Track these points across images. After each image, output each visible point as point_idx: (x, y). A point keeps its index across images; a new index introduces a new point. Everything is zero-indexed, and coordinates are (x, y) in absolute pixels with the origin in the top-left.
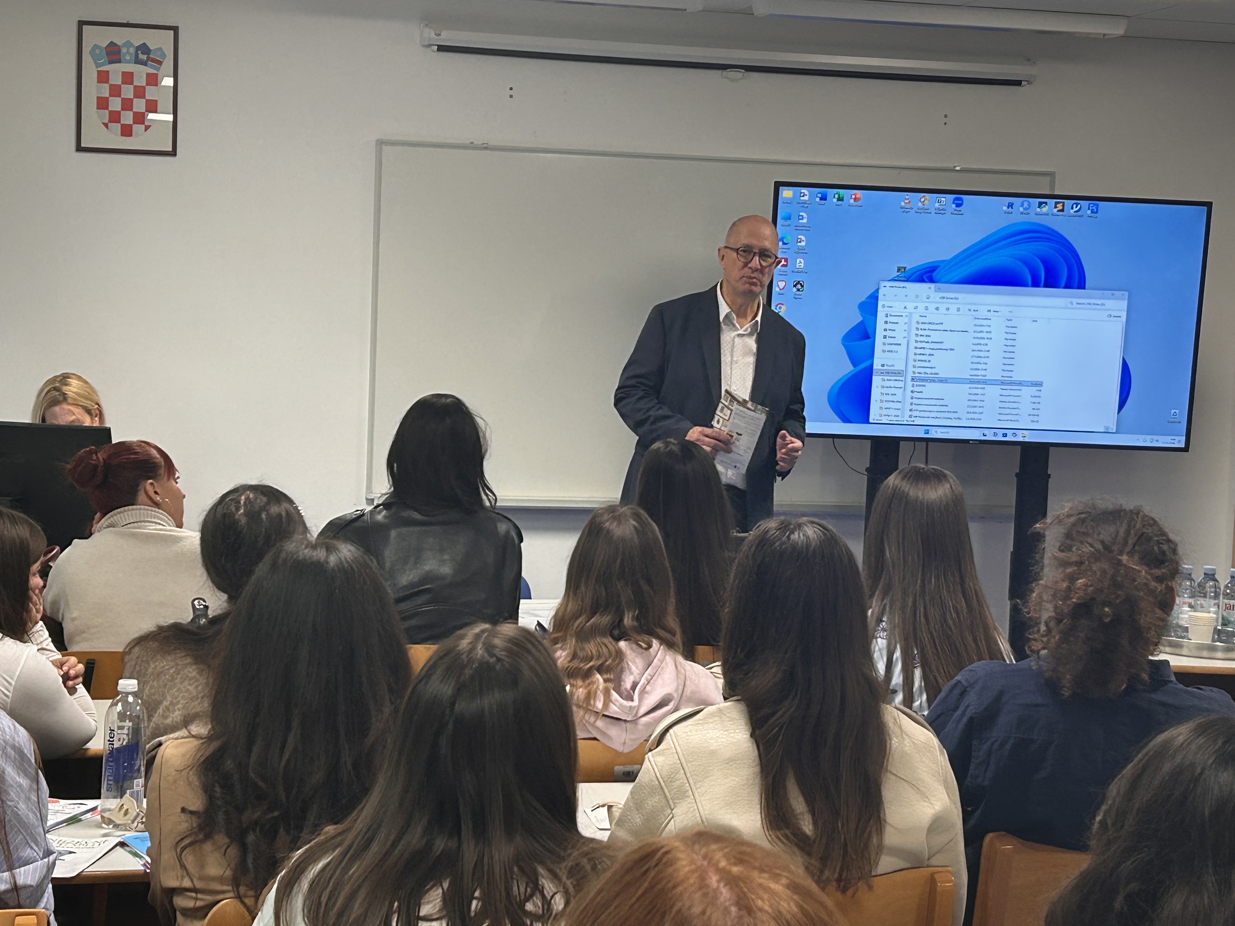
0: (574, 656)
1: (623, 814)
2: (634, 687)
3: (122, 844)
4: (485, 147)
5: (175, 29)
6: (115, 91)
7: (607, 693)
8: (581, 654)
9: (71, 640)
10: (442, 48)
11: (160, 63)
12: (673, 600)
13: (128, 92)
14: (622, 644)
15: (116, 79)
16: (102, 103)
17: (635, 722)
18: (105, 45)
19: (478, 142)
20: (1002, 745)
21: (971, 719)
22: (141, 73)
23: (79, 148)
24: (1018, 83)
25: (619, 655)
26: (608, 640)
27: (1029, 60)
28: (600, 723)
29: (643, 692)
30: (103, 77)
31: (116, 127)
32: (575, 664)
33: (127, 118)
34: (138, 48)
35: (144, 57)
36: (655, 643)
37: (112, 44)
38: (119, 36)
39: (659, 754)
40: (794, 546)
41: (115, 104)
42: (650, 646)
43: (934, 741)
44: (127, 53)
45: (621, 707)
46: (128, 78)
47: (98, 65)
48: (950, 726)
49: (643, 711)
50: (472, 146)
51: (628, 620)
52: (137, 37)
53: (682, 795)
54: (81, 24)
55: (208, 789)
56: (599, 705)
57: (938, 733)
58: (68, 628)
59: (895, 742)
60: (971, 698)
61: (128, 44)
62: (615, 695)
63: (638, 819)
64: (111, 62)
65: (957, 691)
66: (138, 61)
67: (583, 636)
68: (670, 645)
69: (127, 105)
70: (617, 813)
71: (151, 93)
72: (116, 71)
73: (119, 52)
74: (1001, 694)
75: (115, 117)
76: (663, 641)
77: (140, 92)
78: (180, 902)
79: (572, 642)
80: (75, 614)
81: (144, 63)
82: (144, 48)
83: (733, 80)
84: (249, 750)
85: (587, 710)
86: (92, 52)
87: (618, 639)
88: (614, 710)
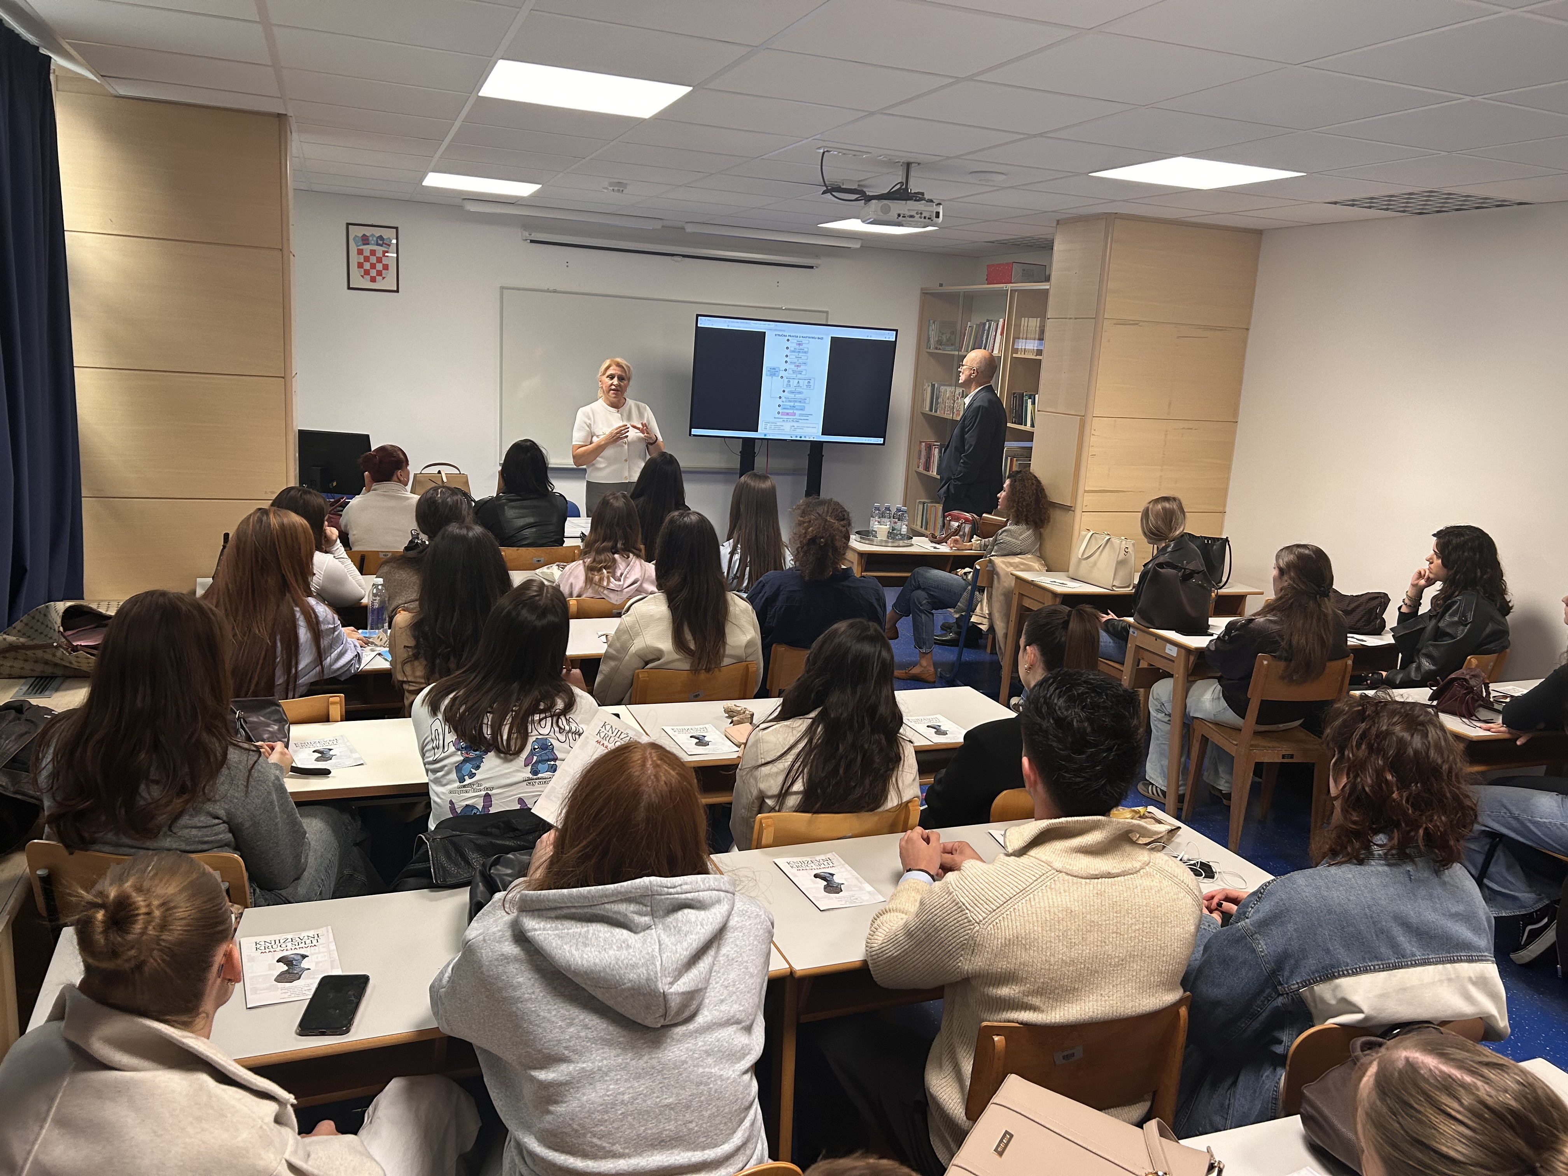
0: (594, 561)
1: (613, 640)
2: (621, 575)
3: (379, 654)
4: (555, 291)
5: (397, 228)
6: (367, 259)
7: (608, 578)
8: (597, 559)
9: (353, 544)
10: (532, 241)
11: (389, 245)
12: (640, 536)
13: (373, 260)
14: (616, 556)
15: (367, 253)
16: (360, 265)
17: (622, 591)
18: (360, 235)
19: (551, 289)
20: (781, 608)
21: (767, 599)
22: (379, 250)
23: (349, 288)
24: (812, 267)
25: (614, 560)
26: (610, 555)
27: (817, 256)
28: (605, 592)
29: (626, 577)
30: (360, 252)
31: (368, 277)
32: (594, 564)
33: (373, 273)
34: (378, 238)
35: (381, 242)
36: (631, 555)
37: (364, 235)
38: (368, 231)
39: (629, 616)
40: (685, 523)
41: (367, 266)
42: (628, 557)
43: (750, 607)
44: (372, 240)
45: (615, 585)
46: (373, 253)
47: (357, 246)
48: (757, 600)
49: (625, 586)
50: (548, 291)
51: (619, 545)
52: (378, 232)
53: (637, 634)
54: (348, 224)
55: (416, 638)
56: (605, 584)
57: (752, 603)
58: (351, 538)
59: (731, 608)
60: (767, 588)
61: (373, 235)
62: (612, 579)
63: (618, 645)
64: (364, 244)
65: (761, 585)
66: (378, 244)
67: (599, 552)
68: (638, 556)
69: (373, 266)
70: (610, 638)
71: (385, 261)
72: (367, 249)
73: (368, 240)
74: (780, 586)
75: (367, 272)
76: (634, 554)
77: (379, 260)
78: (406, 687)
79: (593, 554)
80: (355, 532)
81: (381, 246)
82: (380, 237)
83: (676, 261)
84: (436, 621)
85: (600, 586)
86: (354, 239)
87: (614, 554)
88: (612, 586)
